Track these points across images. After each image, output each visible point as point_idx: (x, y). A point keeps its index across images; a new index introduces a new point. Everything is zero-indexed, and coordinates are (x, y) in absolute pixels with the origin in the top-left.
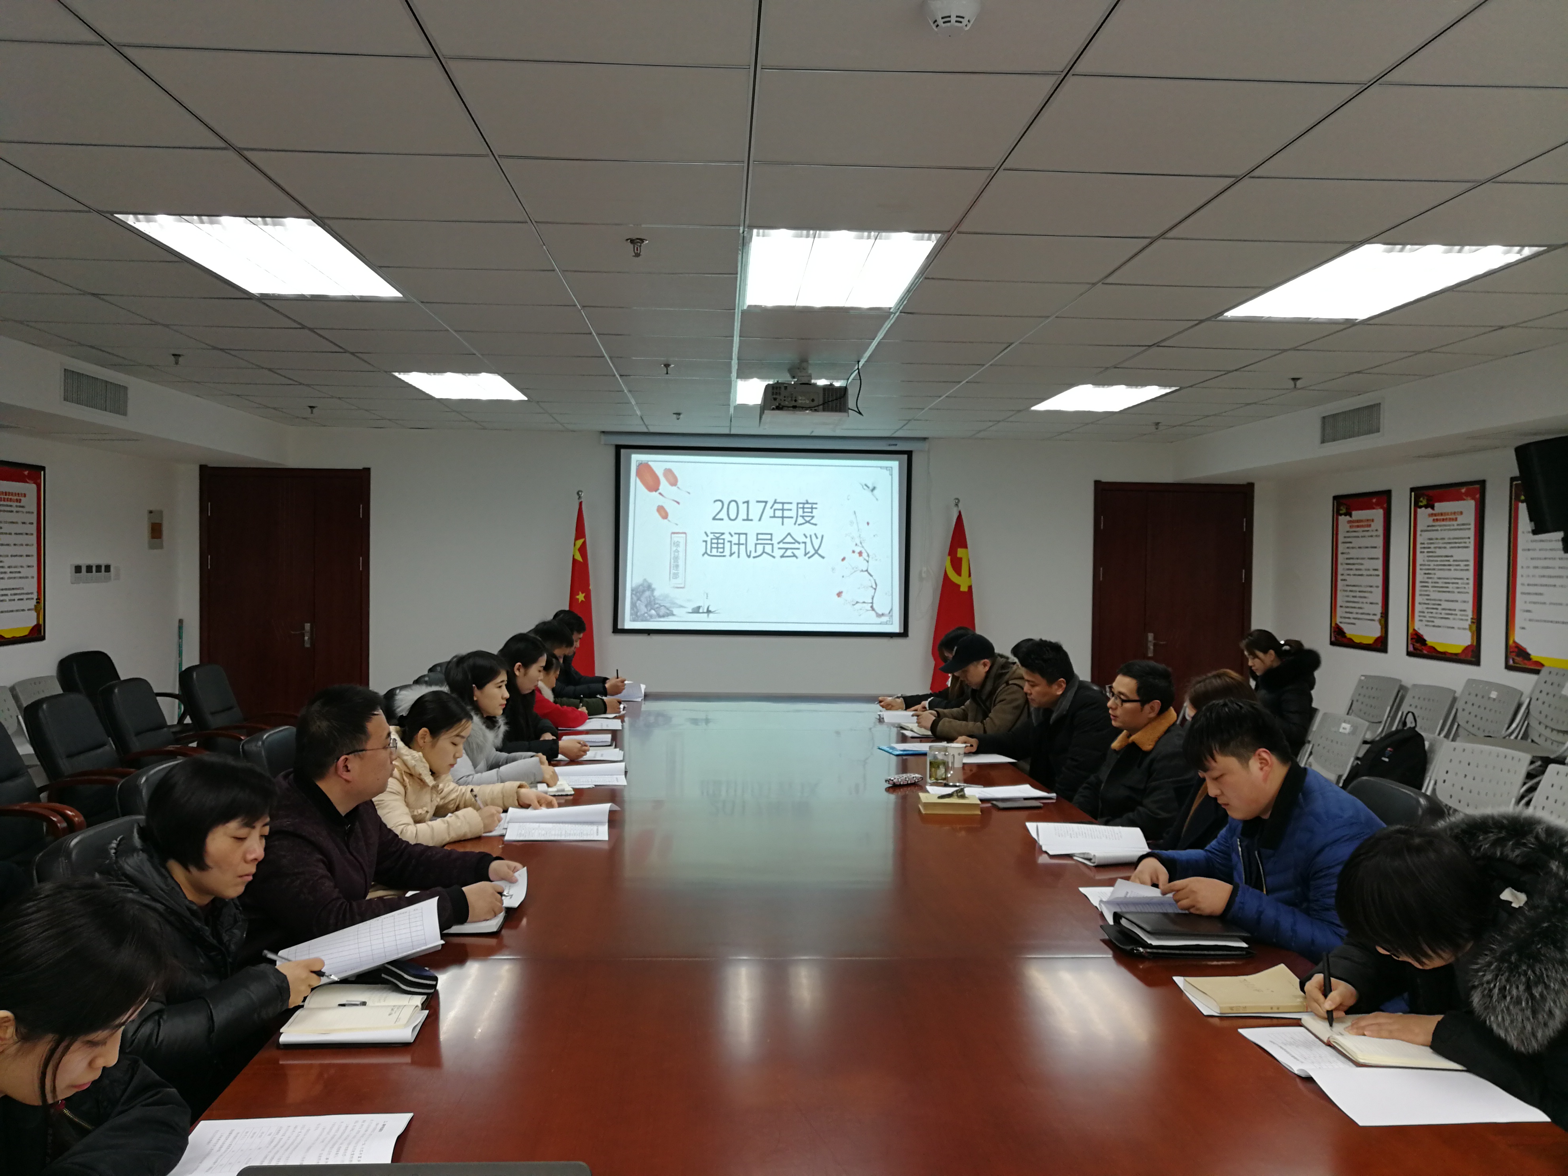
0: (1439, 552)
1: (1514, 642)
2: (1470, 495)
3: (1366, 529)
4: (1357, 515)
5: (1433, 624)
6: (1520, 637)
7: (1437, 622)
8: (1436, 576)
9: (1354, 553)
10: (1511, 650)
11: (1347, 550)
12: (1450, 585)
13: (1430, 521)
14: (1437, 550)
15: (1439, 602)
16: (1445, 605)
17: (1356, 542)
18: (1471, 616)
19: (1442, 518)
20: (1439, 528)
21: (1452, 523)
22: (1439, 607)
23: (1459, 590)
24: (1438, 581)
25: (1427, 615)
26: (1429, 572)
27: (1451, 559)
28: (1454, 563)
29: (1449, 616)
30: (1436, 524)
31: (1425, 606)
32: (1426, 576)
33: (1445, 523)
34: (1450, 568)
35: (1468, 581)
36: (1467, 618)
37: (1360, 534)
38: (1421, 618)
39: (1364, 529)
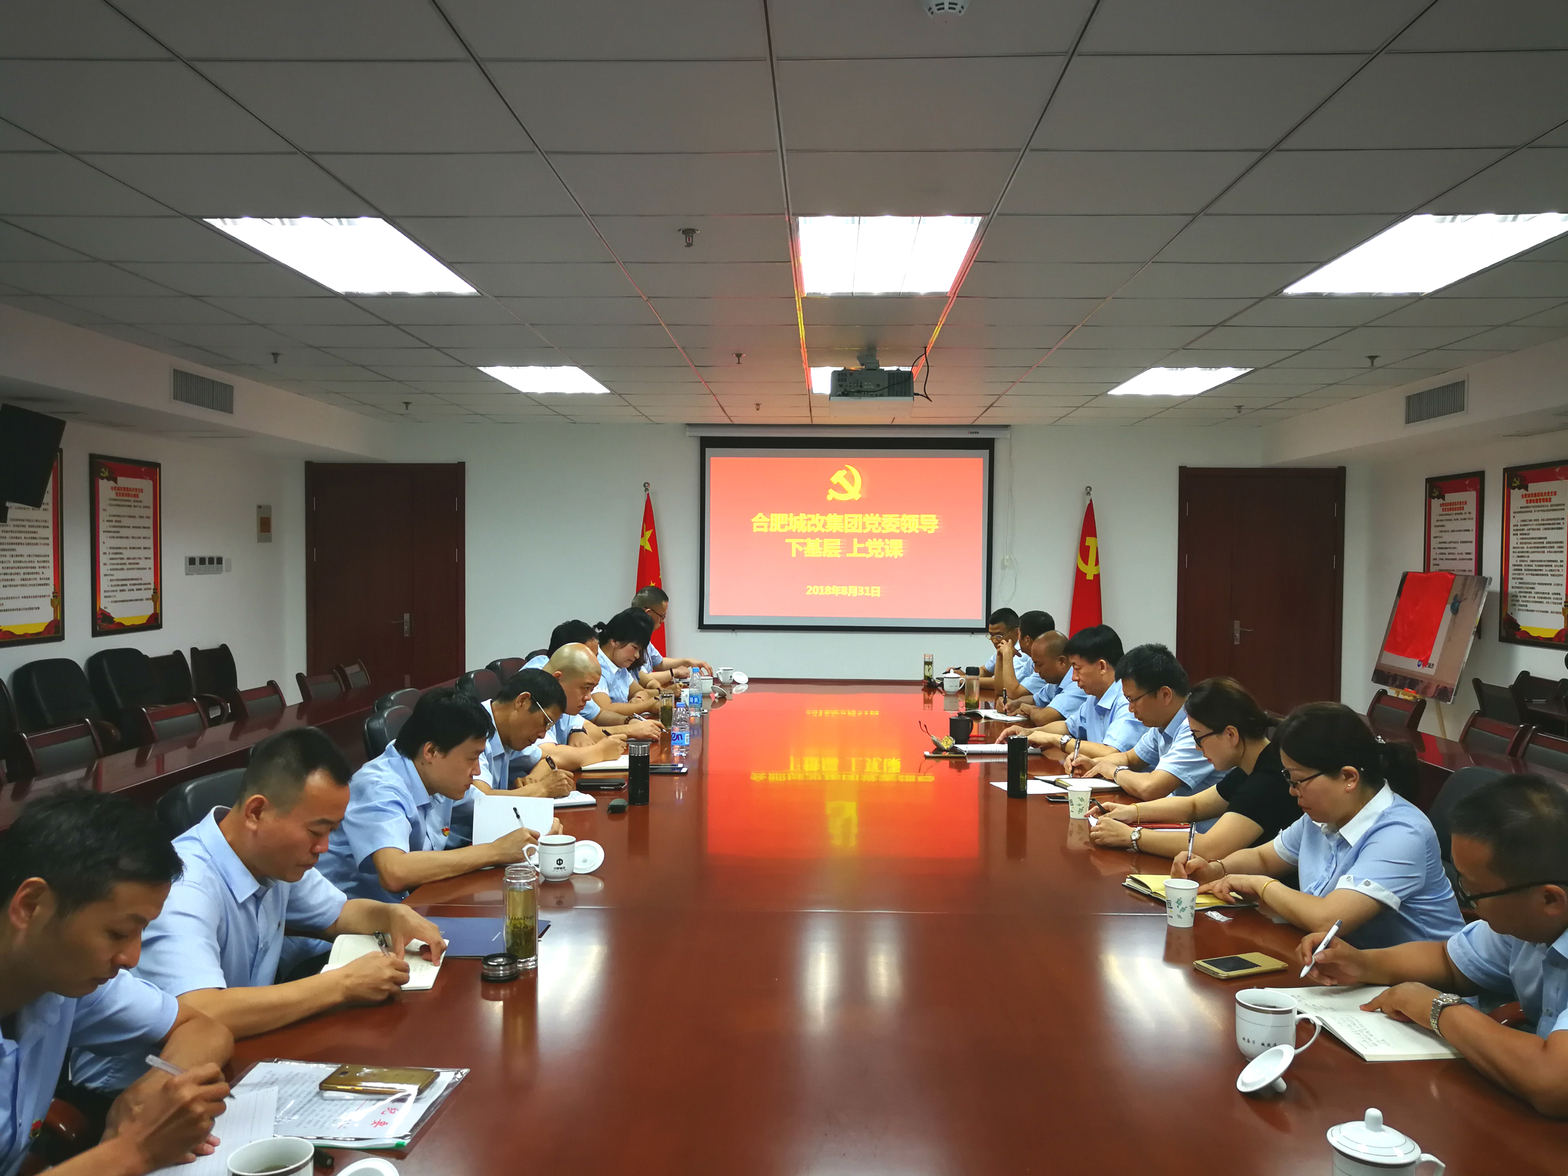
0: (1533, 534)
2: (1563, 474)
3: (1459, 512)
4: (1450, 497)
5: (1526, 608)
7: (1530, 606)
8: (1528, 559)
9: (1447, 537)
11: (1440, 534)
12: (1544, 568)
13: (1524, 502)
14: (1531, 532)
15: (1533, 586)
16: (1539, 588)
17: (1449, 526)
18: (1564, 599)
19: (1535, 498)
20: (1533, 509)
21: (1546, 504)
22: (1533, 591)
23: (1552, 573)
24: (1531, 563)
25: (1521, 599)
26: (1522, 554)
27: (1545, 541)
28: (1548, 545)
29: (1542, 600)
30: (1529, 505)
31: (1518, 590)
32: (1519, 559)
33: (1539, 504)
34: (1543, 550)
35: (1561, 564)
36: (1560, 601)
37: (1453, 517)
38: (1514, 603)
39: (1457, 512)
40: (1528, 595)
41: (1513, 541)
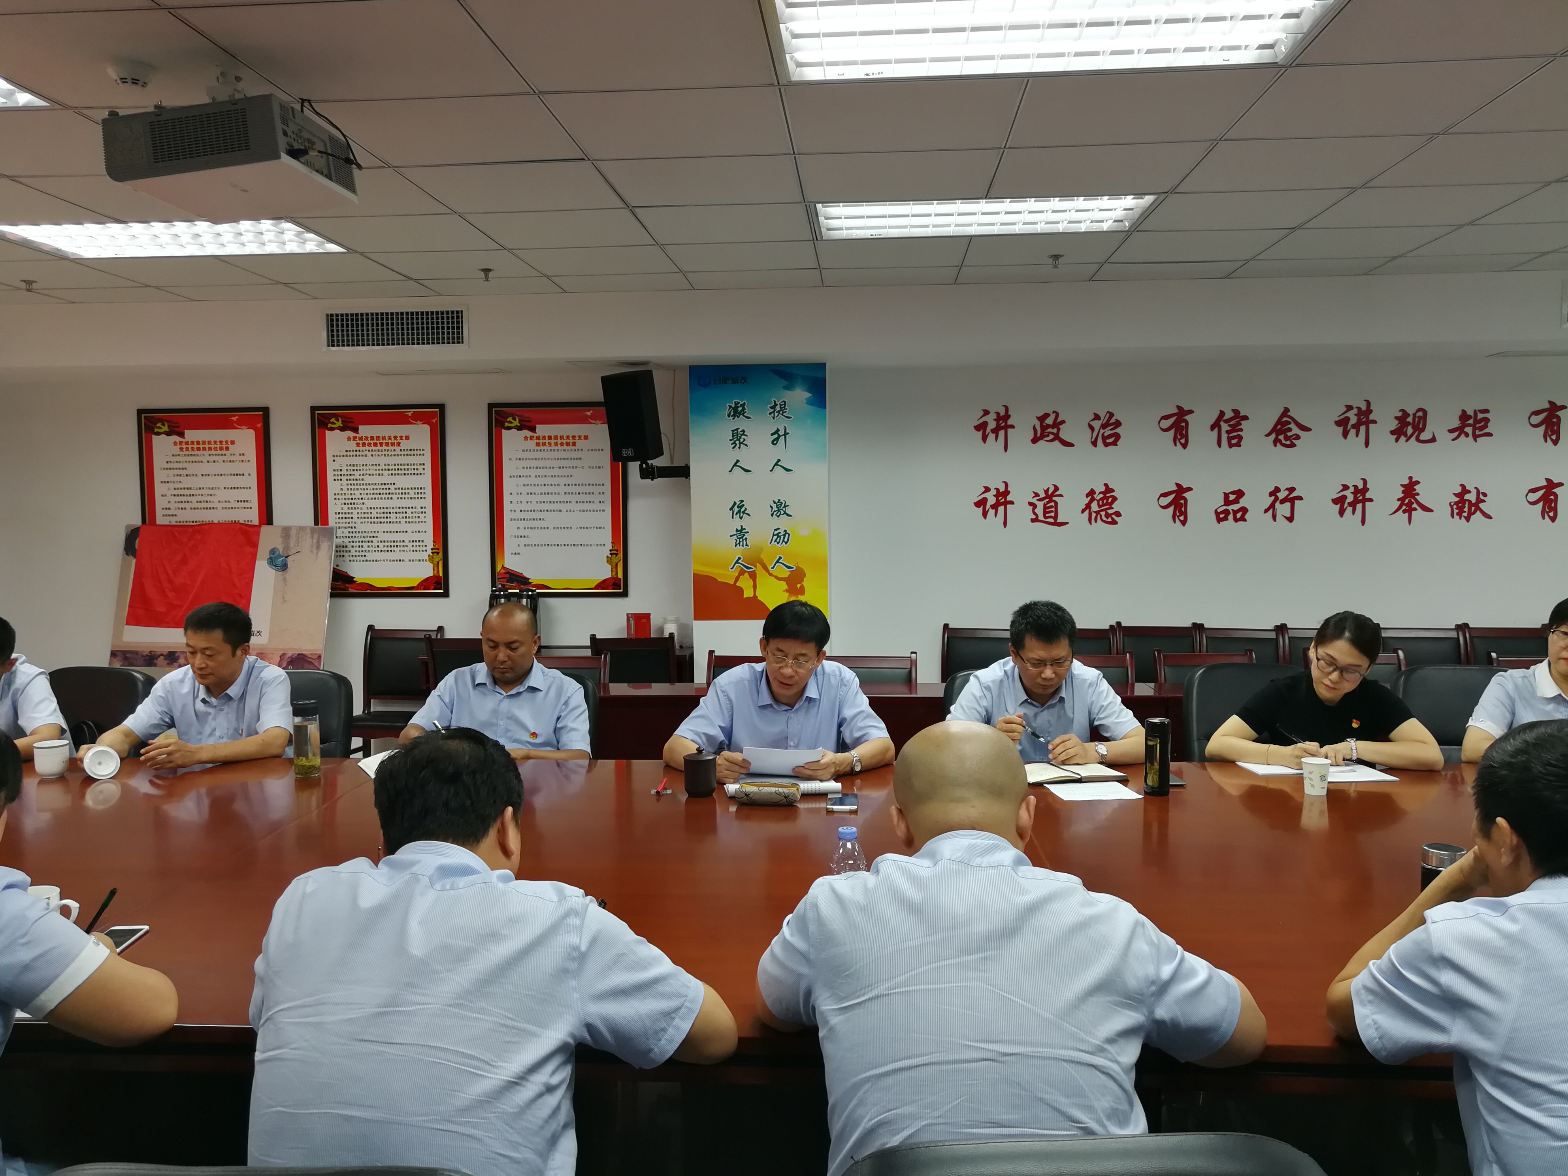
0: (368, 479)
1: (503, 567)
2: (418, 418)
3: (219, 452)
4: (197, 435)
5: (365, 559)
6: (510, 562)
7: (370, 556)
8: (364, 507)
9: (186, 482)
10: (500, 576)
11: (178, 479)
12: (393, 516)
13: (352, 445)
14: (366, 478)
15: (375, 535)
16: (382, 537)
17: (192, 468)
18: (431, 545)
19: (372, 442)
20: (369, 454)
21: (390, 448)
22: (375, 540)
23: (407, 520)
24: (369, 511)
25: (353, 550)
26: (353, 501)
27: (392, 487)
28: (397, 491)
29: (392, 549)
30: (361, 448)
31: (347, 540)
32: (347, 506)
33: (379, 447)
34: (390, 496)
35: (423, 510)
36: (424, 549)
37: (205, 459)
38: (342, 554)
39: (213, 452)
40: (365, 545)
41: (333, 487)
